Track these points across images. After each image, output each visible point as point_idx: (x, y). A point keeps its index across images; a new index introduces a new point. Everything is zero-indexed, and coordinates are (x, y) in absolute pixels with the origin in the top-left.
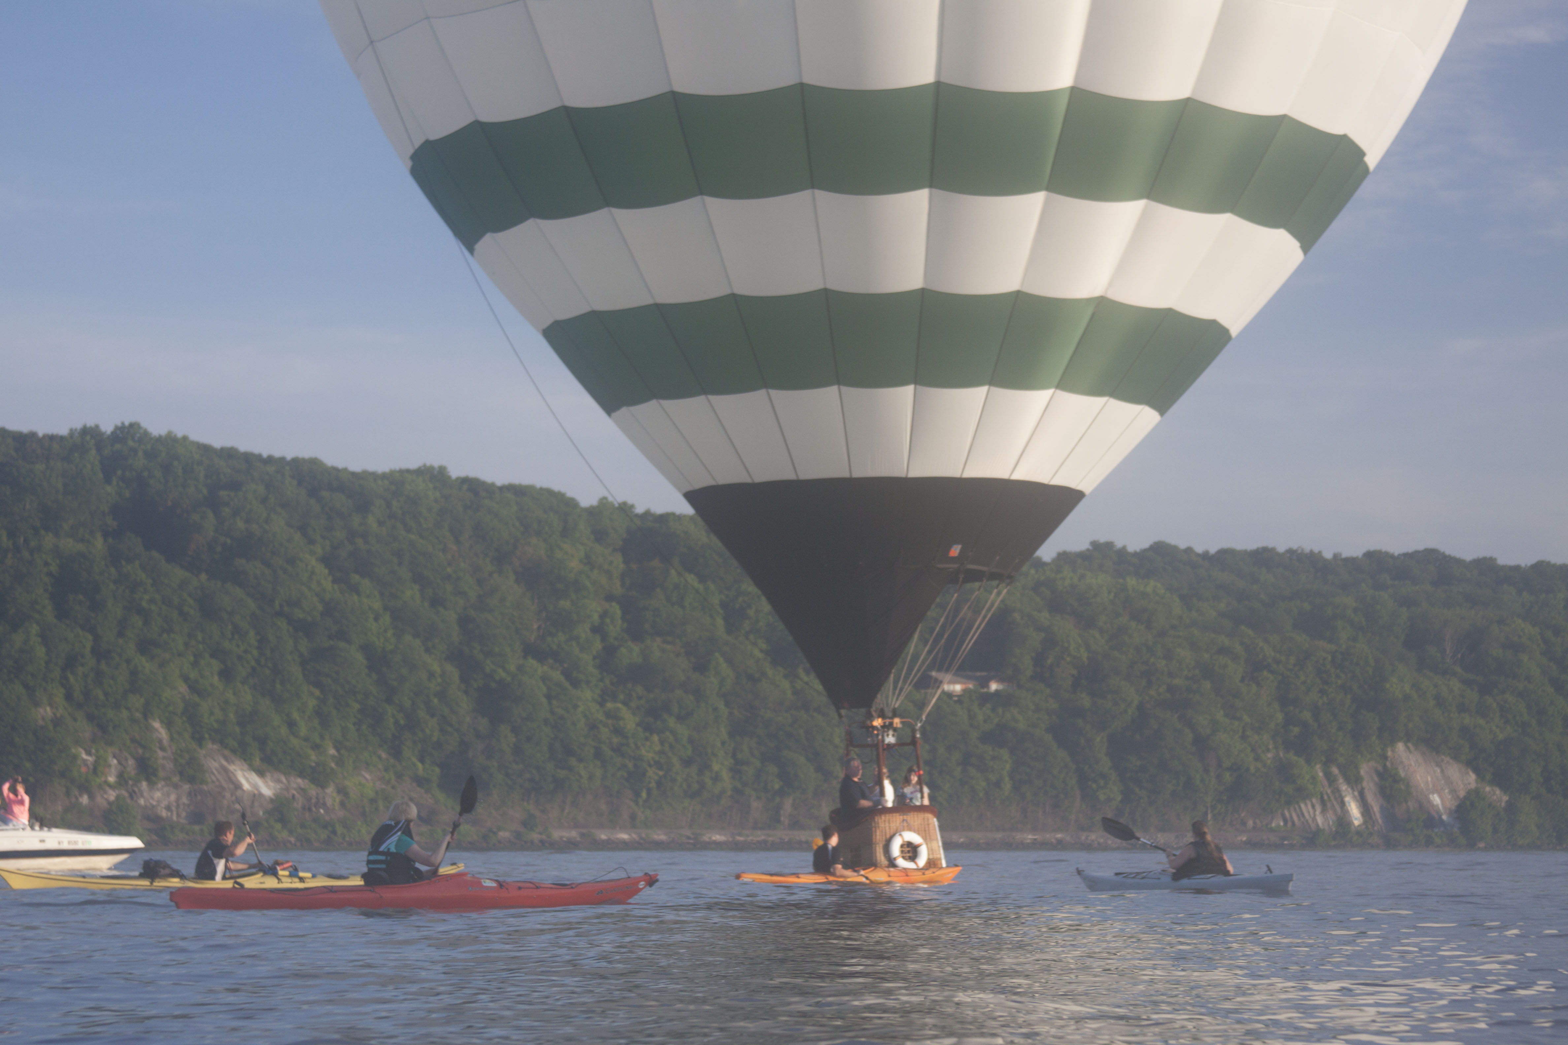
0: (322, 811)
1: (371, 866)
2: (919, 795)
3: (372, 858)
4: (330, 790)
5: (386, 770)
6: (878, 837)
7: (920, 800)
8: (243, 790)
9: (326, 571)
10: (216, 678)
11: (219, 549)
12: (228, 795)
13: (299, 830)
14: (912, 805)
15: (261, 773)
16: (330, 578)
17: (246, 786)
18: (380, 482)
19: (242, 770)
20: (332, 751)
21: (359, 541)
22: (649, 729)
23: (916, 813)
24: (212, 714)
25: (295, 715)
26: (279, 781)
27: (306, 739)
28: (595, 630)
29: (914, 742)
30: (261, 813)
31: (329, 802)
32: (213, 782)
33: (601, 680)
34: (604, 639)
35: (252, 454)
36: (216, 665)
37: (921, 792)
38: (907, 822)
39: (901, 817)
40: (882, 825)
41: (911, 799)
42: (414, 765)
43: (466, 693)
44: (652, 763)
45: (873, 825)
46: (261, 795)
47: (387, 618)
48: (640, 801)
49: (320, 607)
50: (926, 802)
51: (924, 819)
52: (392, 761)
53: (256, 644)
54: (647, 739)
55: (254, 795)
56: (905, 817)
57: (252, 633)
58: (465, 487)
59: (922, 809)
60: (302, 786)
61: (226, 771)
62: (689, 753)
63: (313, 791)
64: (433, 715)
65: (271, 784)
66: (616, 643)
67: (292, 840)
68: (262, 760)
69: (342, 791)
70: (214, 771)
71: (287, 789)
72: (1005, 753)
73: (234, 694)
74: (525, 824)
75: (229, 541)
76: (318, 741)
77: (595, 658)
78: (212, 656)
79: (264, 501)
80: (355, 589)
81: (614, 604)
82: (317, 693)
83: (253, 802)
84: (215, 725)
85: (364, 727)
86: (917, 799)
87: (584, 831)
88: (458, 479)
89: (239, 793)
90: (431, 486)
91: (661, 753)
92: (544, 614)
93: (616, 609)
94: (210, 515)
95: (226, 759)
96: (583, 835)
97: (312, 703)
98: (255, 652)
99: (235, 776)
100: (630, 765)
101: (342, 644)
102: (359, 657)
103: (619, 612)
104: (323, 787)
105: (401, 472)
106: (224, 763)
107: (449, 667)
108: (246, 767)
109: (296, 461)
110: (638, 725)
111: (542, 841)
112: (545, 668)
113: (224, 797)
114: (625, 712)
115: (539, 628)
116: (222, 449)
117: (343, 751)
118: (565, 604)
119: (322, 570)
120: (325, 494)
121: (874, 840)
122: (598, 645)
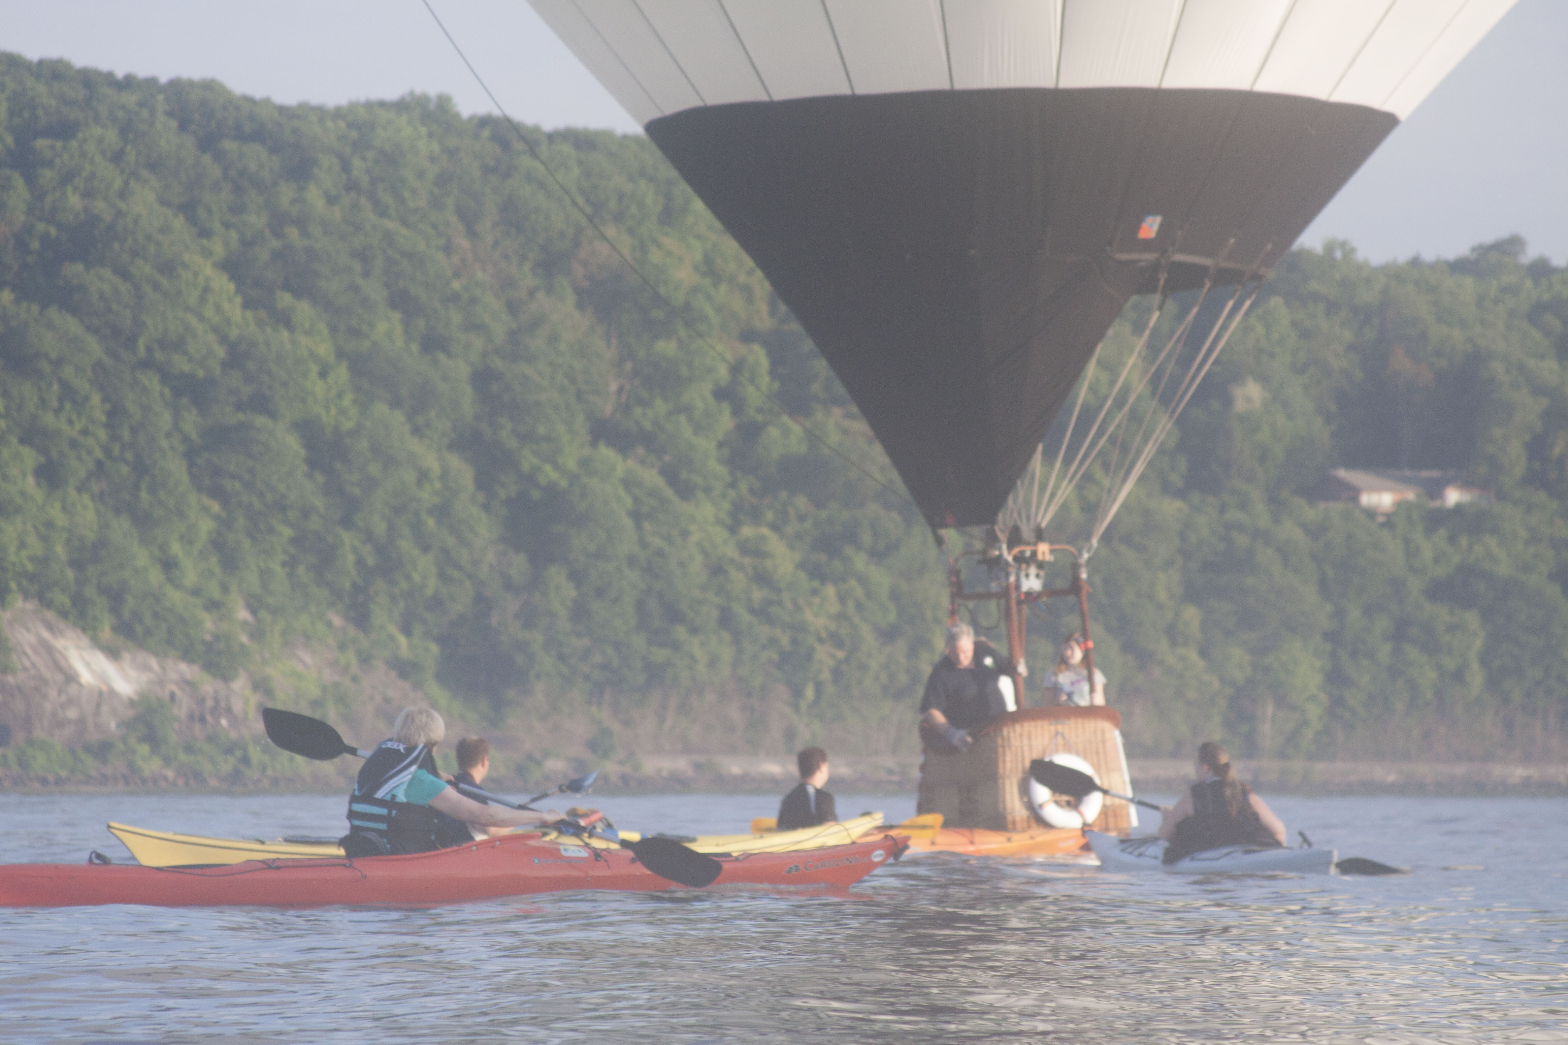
0: (224, 722)
1: (356, 823)
2: (1086, 687)
3: (359, 807)
4: (240, 684)
5: (342, 647)
6: (1008, 765)
7: (1087, 697)
8: (80, 685)
9: (231, 287)
10: (31, 480)
11: (35, 245)
12: (52, 693)
13: (183, 757)
14: (1072, 705)
15: (113, 653)
16: (239, 300)
17: (86, 677)
18: (329, 124)
19: (78, 647)
20: (243, 614)
21: (293, 233)
22: (818, 574)
23: (1080, 721)
24: (22, 545)
25: (176, 548)
26: (147, 668)
27: (196, 592)
28: (722, 394)
29: (1075, 587)
30: (113, 726)
31: (237, 706)
32: (25, 669)
33: (733, 485)
34: (737, 411)
35: (97, 73)
36: (30, 457)
37: (1090, 679)
38: (1063, 737)
39: (1053, 728)
40: (1015, 742)
41: (1070, 695)
42: (392, 638)
43: (486, 508)
44: (824, 635)
45: (1000, 742)
46: (113, 693)
47: (342, 374)
48: (803, 705)
49: (221, 352)
50: (1099, 699)
51: (1095, 732)
52: (352, 631)
53: (103, 418)
54: (815, 592)
55: (101, 693)
56: (1060, 728)
57: (96, 399)
58: (486, 133)
59: (1091, 711)
60: (188, 677)
61: (49, 649)
62: (892, 617)
63: (209, 686)
64: (426, 549)
65: (133, 673)
66: (760, 418)
67: (170, 774)
68: (115, 629)
69: (261, 685)
70: (29, 651)
71: (161, 683)
72: (1472, 619)
73: (64, 509)
74: (592, 746)
75: (53, 231)
76: (216, 594)
77: (721, 445)
78: (23, 441)
79: (117, 157)
80: (285, 320)
81: (756, 347)
82: (215, 507)
83: (98, 706)
84: (30, 566)
85: (301, 570)
86: (1082, 696)
87: (701, 758)
88: (472, 118)
89: (73, 689)
90: (423, 130)
91: (840, 617)
92: (629, 366)
93: (759, 356)
94: (19, 182)
95: (50, 627)
96: (698, 766)
97: (206, 527)
98: (102, 435)
99: (66, 659)
100: (785, 640)
101: (260, 420)
102: (293, 444)
103: (764, 362)
104: (226, 678)
105: (369, 105)
106: (46, 635)
107: (455, 461)
108: (85, 641)
109: (175, 85)
110: (801, 566)
111: (624, 779)
112: (631, 463)
113: (45, 697)
114: (775, 545)
115: (620, 391)
116: (41, 63)
117: (263, 614)
118: (666, 347)
119: (223, 284)
120: (230, 146)
121: (1001, 771)
122: (726, 421)
